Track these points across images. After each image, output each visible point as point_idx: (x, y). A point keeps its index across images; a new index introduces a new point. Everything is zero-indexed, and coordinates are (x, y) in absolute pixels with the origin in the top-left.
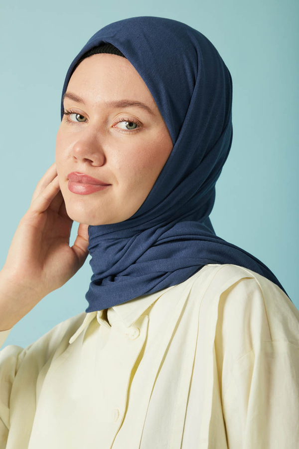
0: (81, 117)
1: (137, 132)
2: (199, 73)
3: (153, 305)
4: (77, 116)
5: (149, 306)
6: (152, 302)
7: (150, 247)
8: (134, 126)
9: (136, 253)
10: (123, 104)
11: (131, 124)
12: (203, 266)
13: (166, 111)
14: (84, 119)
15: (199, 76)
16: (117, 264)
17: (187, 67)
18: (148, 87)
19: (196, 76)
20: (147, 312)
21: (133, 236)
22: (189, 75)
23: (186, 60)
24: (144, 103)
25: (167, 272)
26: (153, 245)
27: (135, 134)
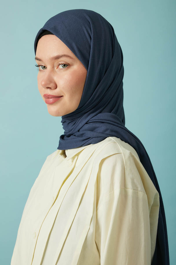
0: (44, 67)
1: (67, 69)
2: (92, 33)
3: (81, 152)
4: (42, 67)
5: (78, 152)
6: (80, 150)
7: (86, 124)
8: (66, 66)
9: (81, 125)
10: (57, 58)
11: (64, 65)
12: (107, 137)
13: (79, 55)
14: (45, 68)
15: (92, 34)
16: (72, 131)
17: (85, 32)
18: (68, 46)
19: (91, 35)
20: (78, 155)
21: (80, 117)
22: (87, 35)
23: (84, 28)
24: (67, 54)
25: (90, 138)
26: (86, 123)
27: (67, 70)
